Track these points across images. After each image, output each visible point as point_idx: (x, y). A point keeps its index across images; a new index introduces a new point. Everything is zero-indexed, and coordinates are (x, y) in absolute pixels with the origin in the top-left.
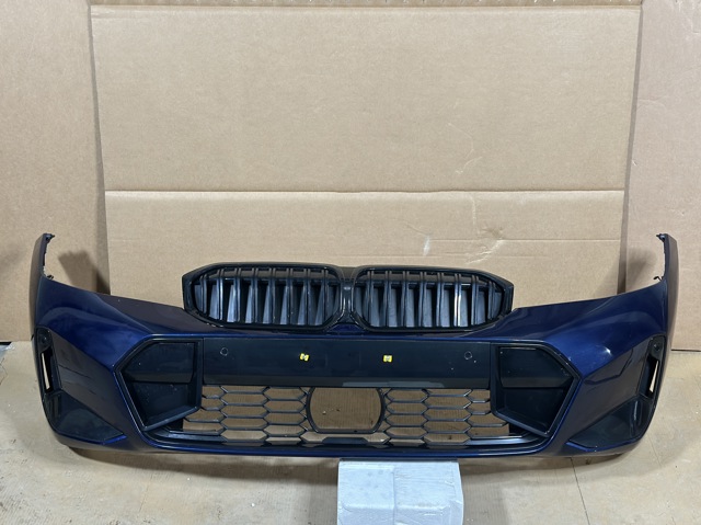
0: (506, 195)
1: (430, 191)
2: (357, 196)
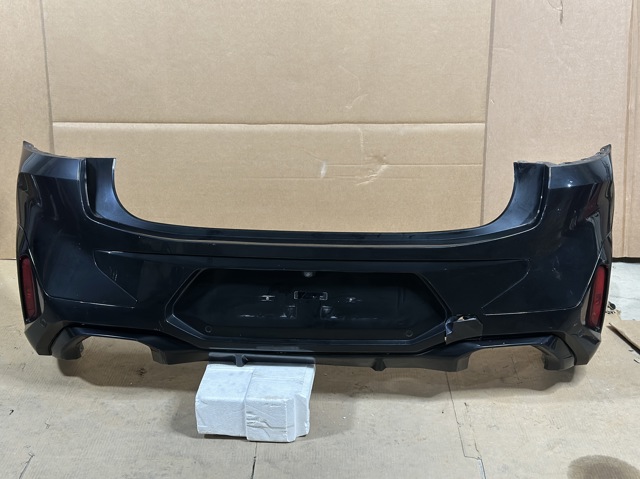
0: (388, 127)
1: (325, 124)
2: (264, 127)
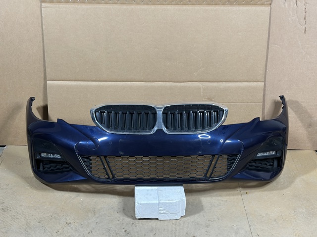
0: (215, 84)
1: (184, 82)
2: (153, 84)
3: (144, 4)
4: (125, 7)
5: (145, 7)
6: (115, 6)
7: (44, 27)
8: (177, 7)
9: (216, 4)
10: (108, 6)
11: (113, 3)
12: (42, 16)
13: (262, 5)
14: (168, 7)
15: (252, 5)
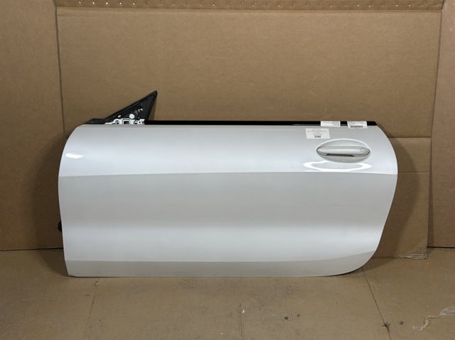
3: (231, 9)
4: (198, 14)
5: (234, 14)
6: (184, 13)
7: (61, 49)
8: (286, 14)
9: (351, 9)
10: (169, 13)
11: (179, 8)
12: (57, 30)
13: (427, 9)
14: (271, 14)
15: (412, 9)
